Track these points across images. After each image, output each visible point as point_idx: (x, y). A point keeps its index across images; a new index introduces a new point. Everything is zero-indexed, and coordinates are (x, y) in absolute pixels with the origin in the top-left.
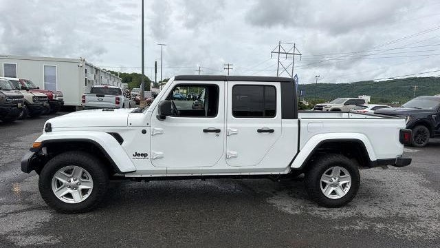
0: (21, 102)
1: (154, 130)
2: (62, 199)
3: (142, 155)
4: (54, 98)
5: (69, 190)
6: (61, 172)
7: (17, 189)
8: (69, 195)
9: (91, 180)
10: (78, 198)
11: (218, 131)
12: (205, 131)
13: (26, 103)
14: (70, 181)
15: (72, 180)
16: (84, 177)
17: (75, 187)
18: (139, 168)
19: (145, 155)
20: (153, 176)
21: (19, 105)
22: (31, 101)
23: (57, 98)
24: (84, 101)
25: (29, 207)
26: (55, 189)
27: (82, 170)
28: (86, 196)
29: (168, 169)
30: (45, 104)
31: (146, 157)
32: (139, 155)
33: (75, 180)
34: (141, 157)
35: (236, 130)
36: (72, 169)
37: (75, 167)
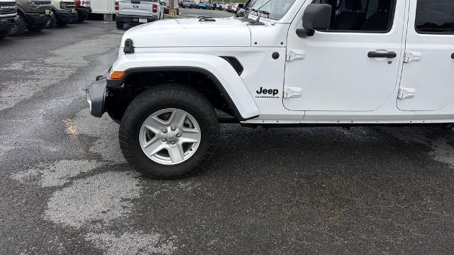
0: (48, 8)
1: (291, 52)
2: (153, 159)
3: (270, 91)
4: (81, 5)
5: (164, 145)
6: (154, 117)
7: (72, 130)
8: (164, 152)
9: (197, 129)
10: (177, 157)
11: (392, 55)
12: (372, 55)
13: (53, 10)
14: (166, 132)
15: (169, 129)
16: (186, 125)
17: (172, 141)
18: (263, 112)
19: (275, 92)
20: (280, 122)
21: (47, 12)
22: (58, 8)
23: (85, 5)
24: (117, 8)
25: (100, 164)
26: (144, 144)
27: (185, 114)
28: (189, 154)
29: (307, 113)
30: (73, 10)
31: (276, 96)
32: (265, 92)
33: (173, 130)
34: (267, 95)
35: (419, 54)
36: (170, 113)
37: (174, 111)
